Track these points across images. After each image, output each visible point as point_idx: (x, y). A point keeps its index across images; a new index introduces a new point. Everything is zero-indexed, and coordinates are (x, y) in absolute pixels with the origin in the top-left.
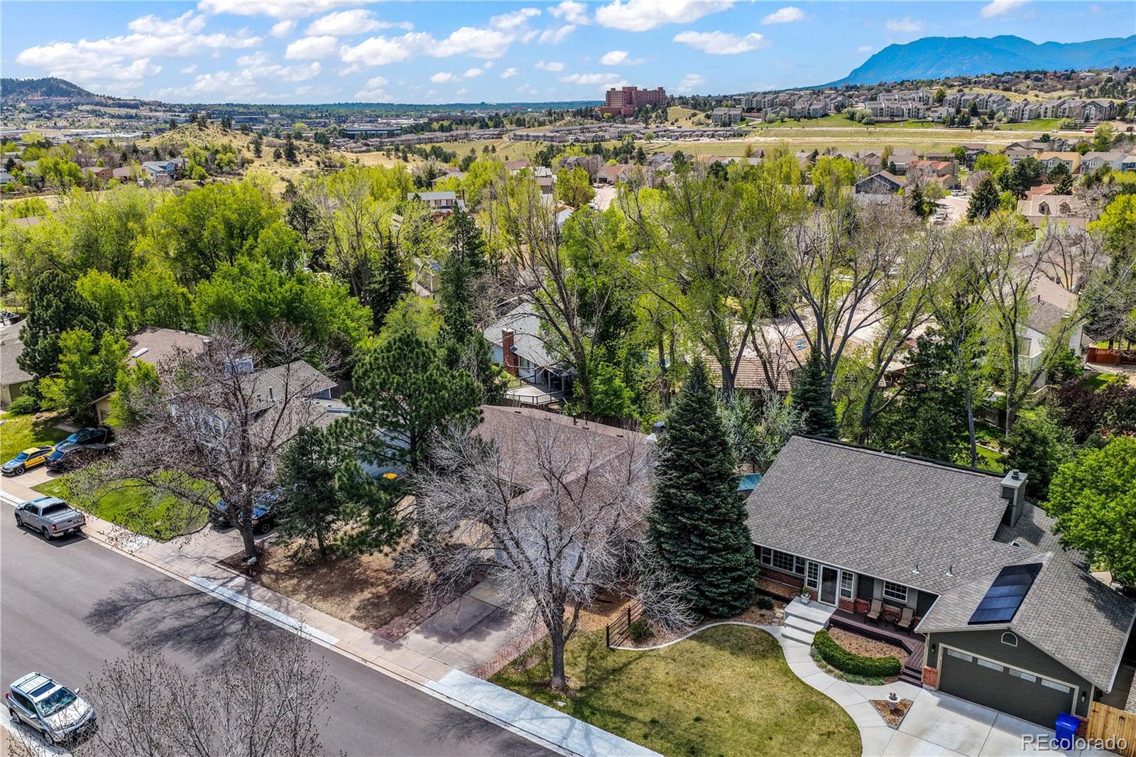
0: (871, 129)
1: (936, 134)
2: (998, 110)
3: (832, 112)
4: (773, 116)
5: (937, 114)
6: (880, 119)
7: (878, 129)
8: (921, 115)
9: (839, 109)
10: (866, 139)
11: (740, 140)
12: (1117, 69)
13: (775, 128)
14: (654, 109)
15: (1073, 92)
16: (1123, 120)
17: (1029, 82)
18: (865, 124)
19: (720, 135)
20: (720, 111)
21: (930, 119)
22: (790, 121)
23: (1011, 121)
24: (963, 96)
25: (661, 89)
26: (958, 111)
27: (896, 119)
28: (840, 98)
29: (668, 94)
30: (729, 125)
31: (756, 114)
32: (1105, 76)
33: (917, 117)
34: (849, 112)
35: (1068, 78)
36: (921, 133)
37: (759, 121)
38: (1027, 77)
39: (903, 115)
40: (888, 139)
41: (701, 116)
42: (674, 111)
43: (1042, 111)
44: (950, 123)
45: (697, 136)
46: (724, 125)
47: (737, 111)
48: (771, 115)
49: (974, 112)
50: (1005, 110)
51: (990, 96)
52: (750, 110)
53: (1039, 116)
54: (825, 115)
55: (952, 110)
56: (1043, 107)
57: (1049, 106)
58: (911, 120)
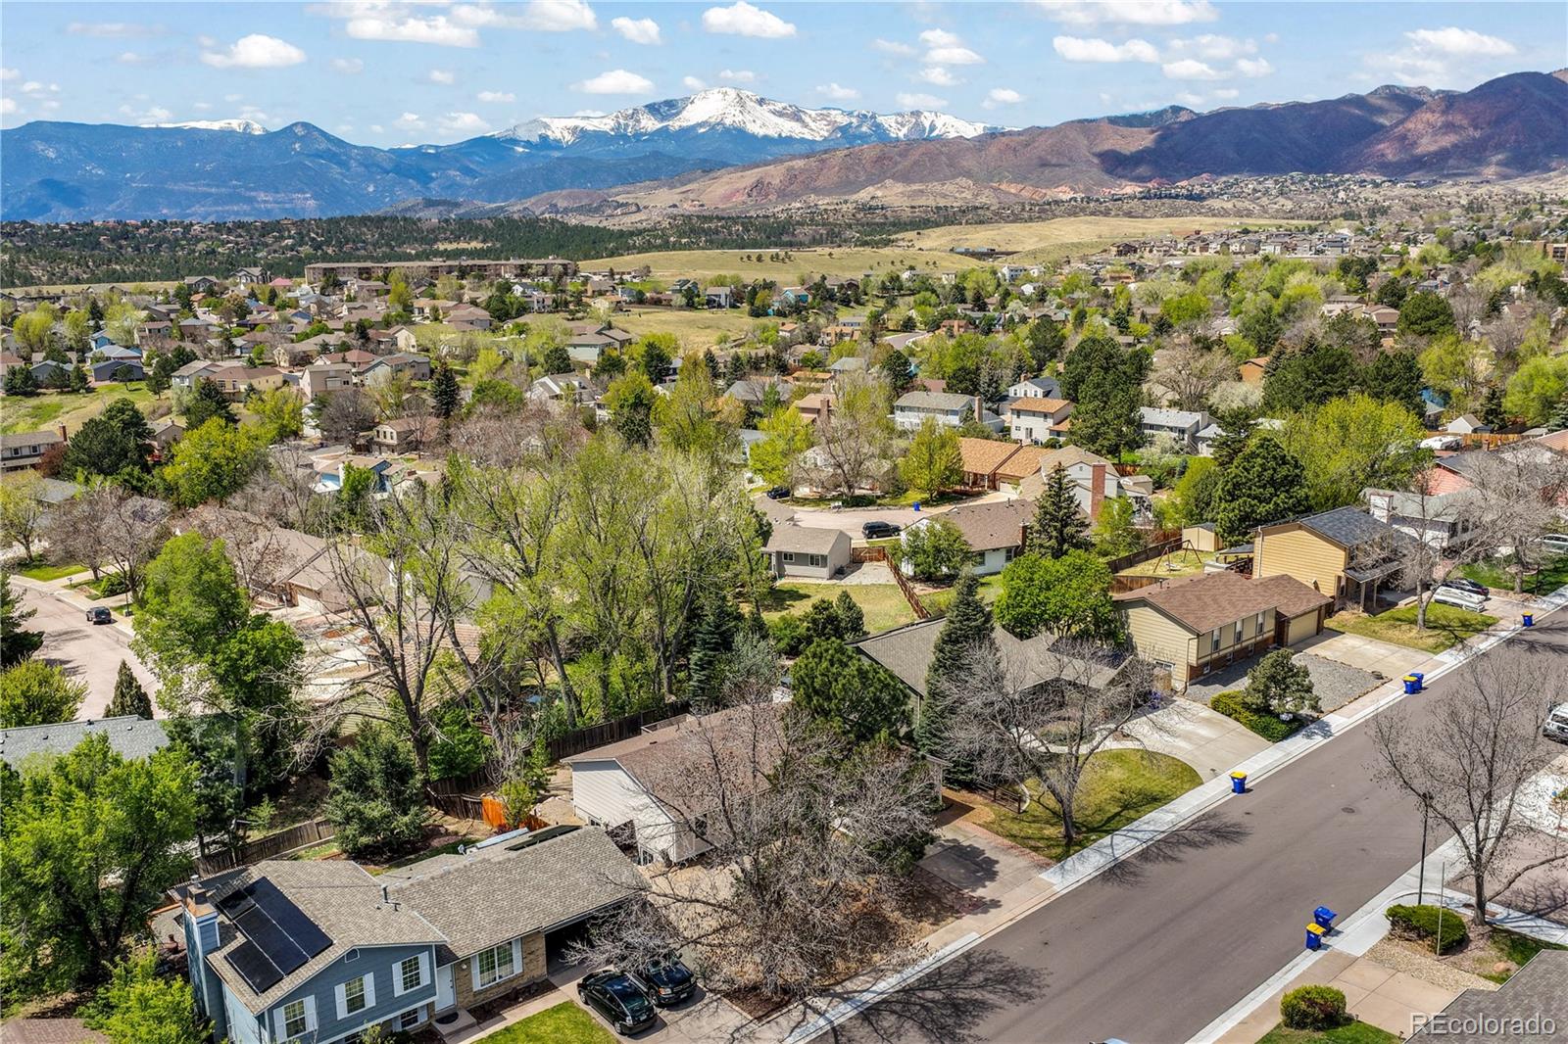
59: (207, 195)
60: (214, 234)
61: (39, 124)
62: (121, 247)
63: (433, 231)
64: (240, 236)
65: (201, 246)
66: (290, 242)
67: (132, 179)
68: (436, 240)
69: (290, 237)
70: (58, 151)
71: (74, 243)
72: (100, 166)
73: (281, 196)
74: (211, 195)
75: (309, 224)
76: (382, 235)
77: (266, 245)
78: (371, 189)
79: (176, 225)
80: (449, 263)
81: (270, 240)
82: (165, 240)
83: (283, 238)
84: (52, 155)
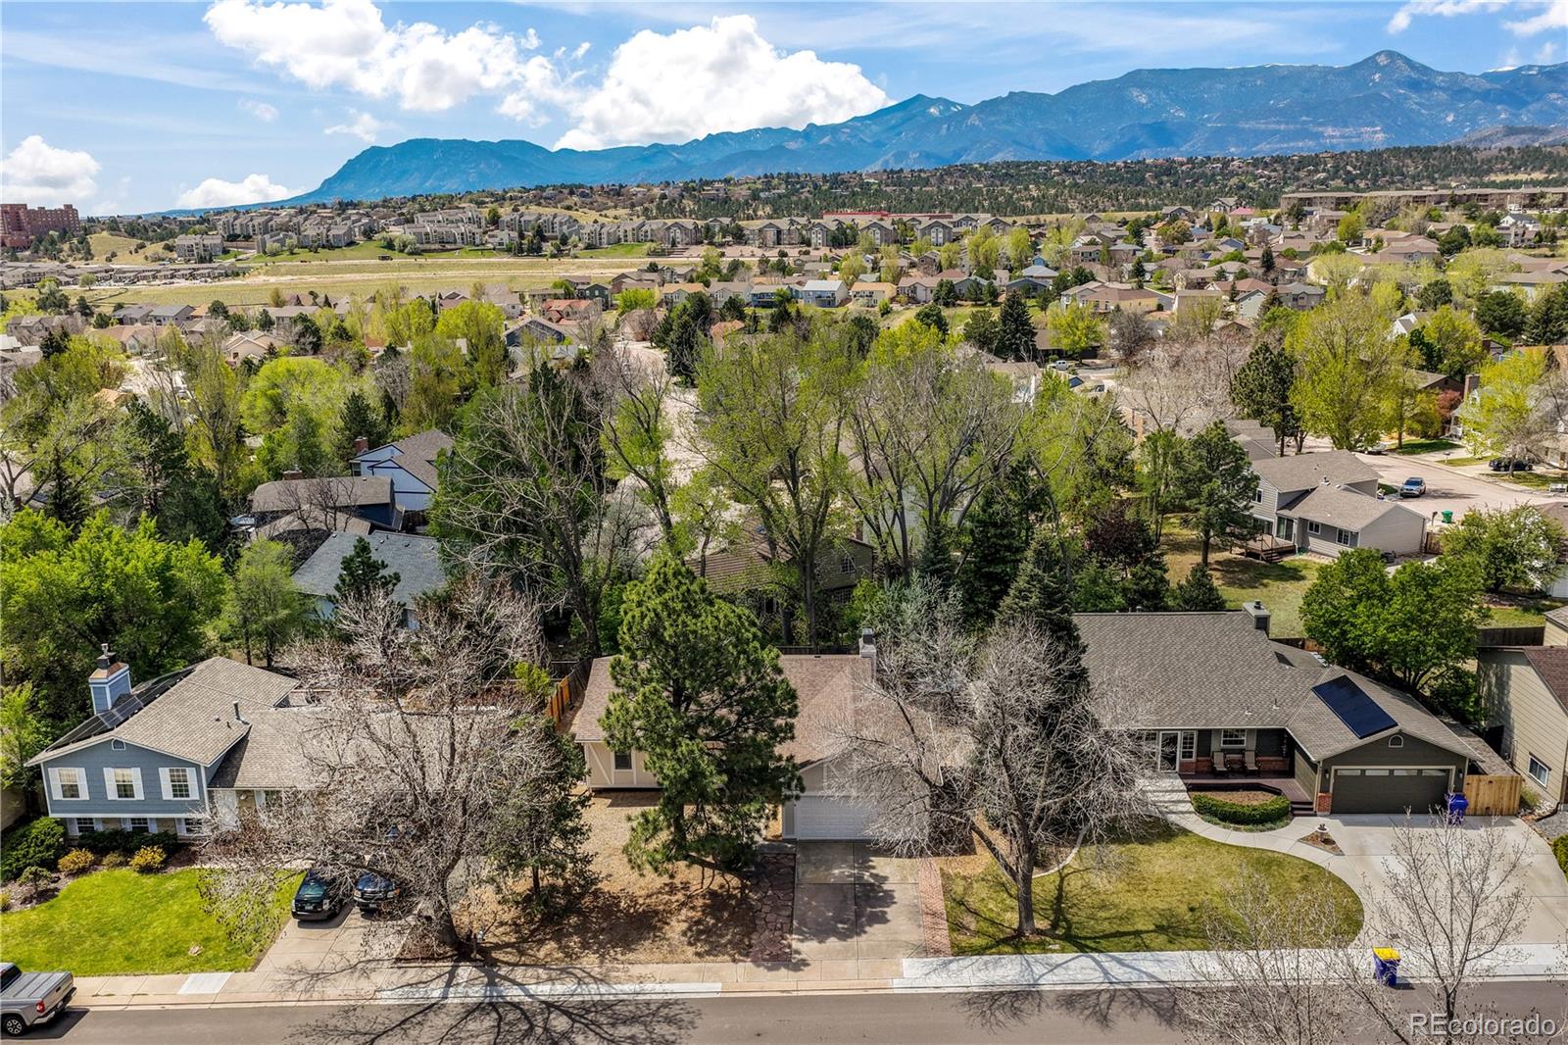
0: (421, 260)
1: (505, 264)
2: (571, 234)
3: (359, 238)
4: (277, 245)
5: (497, 240)
6: (428, 246)
7: (430, 261)
8: (478, 241)
9: (369, 233)
10: (420, 274)
11: (238, 281)
12: (668, 184)
13: (284, 262)
14: (64, 237)
15: (628, 211)
16: (711, 243)
17: (575, 198)
18: (411, 254)
19: (203, 275)
20: (183, 240)
21: (490, 246)
22: (304, 254)
23: (589, 247)
24: (521, 216)
25: (68, 207)
26: (522, 236)
27: (448, 246)
28: (365, 220)
29: (82, 215)
30: (211, 261)
31: (243, 244)
32: (657, 191)
33: (473, 244)
34: (385, 239)
35: (617, 193)
36: (487, 264)
37: (253, 253)
38: (572, 193)
39: (455, 242)
40: (449, 273)
41: (156, 248)
42: (99, 240)
43: (621, 234)
44: (517, 250)
45: (165, 277)
46: (202, 260)
47: (214, 240)
48: (271, 245)
49: (540, 235)
50: (577, 233)
51: (555, 216)
52: (233, 238)
53: (619, 240)
54: (351, 244)
55: (515, 234)
56: (622, 230)
57: (629, 228)
58: (468, 248)
59: (1274, 133)
60: (1251, 168)
61: (1139, 71)
62: (1161, 183)
63: (1490, 161)
64: (1275, 170)
65: (1234, 181)
66: (1322, 175)
67: (1208, 120)
68: (1490, 171)
69: (1324, 171)
70: (1149, 96)
71: (1122, 179)
72: (1182, 109)
73: (1348, 131)
74: (1279, 131)
75: (1349, 156)
76: (1426, 167)
77: (1298, 179)
78: (1450, 119)
79: (1217, 160)
80: (1440, 192)
81: (1302, 174)
82: (1204, 175)
83: (1317, 171)
84: (1144, 101)
